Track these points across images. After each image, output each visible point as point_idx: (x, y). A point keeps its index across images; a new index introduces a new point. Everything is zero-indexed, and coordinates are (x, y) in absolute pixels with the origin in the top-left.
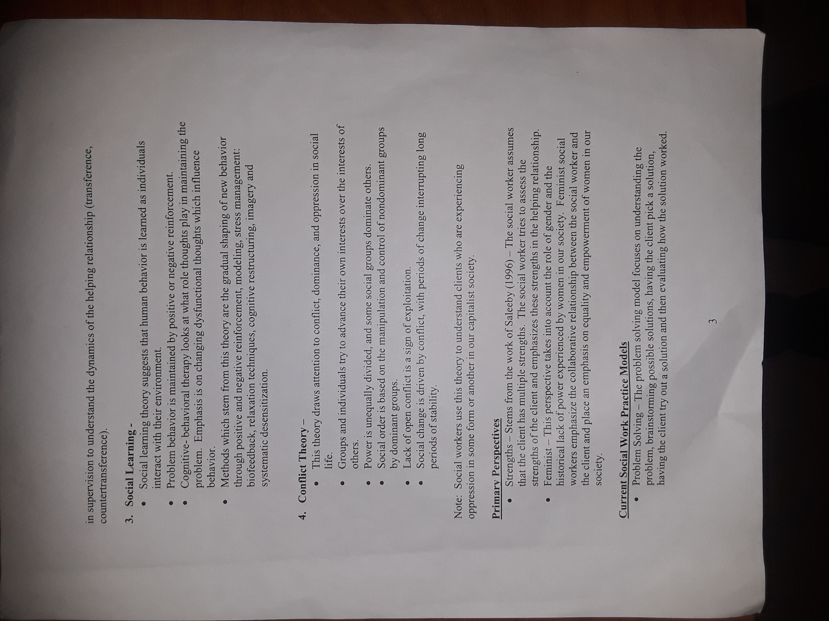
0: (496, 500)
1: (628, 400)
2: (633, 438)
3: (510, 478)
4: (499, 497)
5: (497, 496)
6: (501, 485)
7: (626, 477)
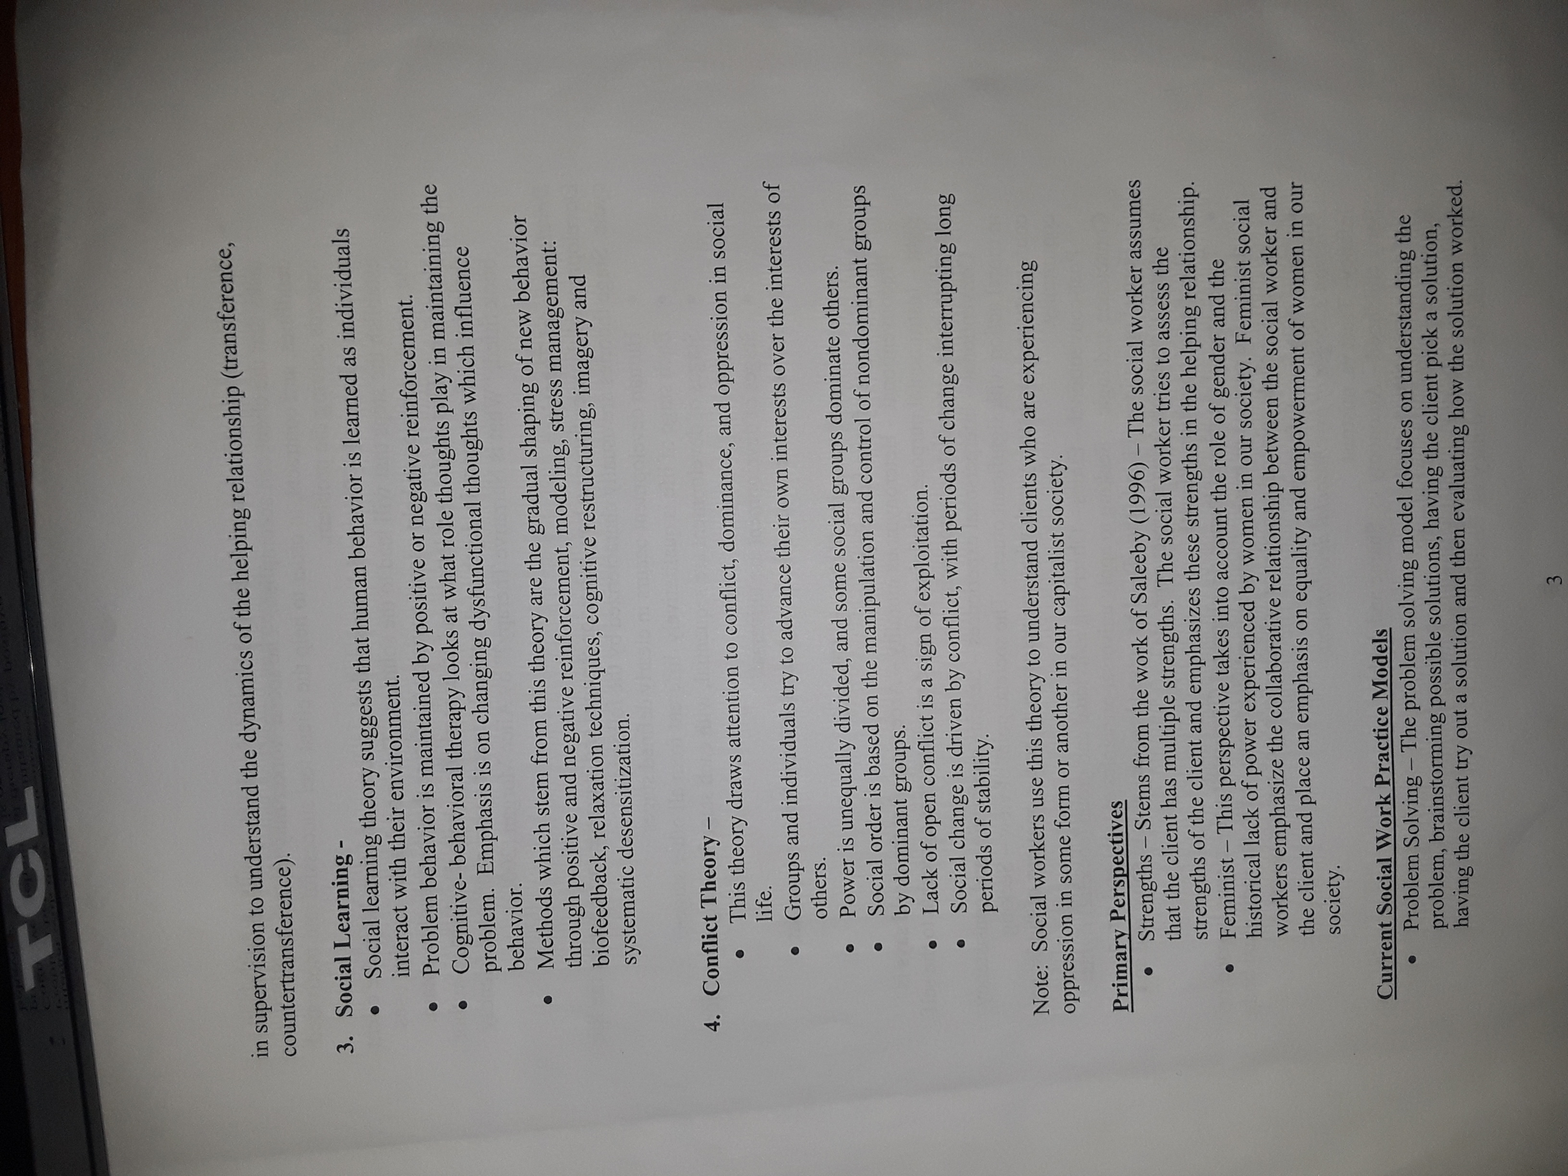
0: (1119, 972)
1: (1389, 750)
2: (1403, 831)
3: (1148, 923)
4: (1125, 965)
5: (1122, 962)
6: (1130, 938)
7: (1390, 913)
